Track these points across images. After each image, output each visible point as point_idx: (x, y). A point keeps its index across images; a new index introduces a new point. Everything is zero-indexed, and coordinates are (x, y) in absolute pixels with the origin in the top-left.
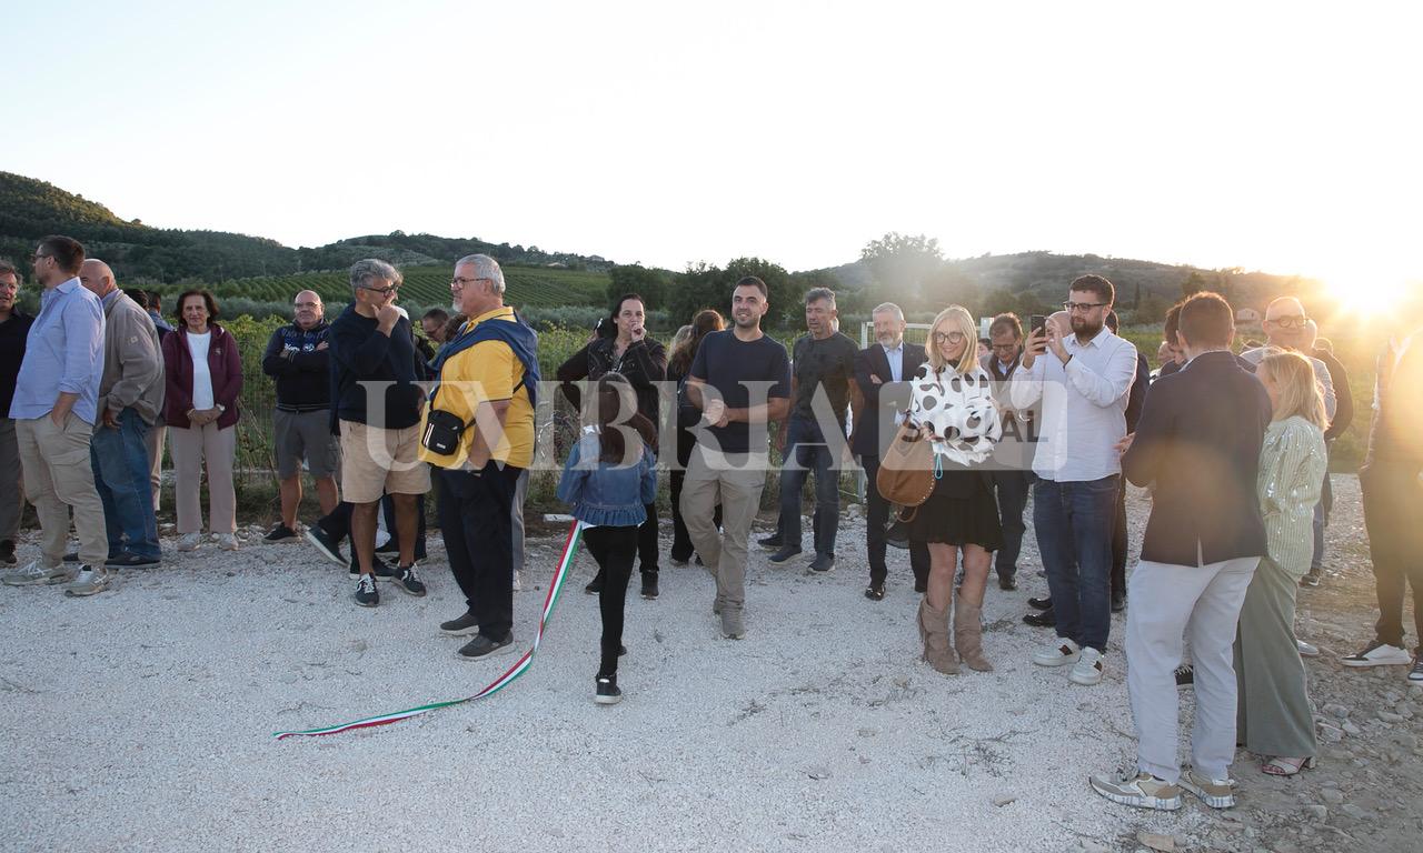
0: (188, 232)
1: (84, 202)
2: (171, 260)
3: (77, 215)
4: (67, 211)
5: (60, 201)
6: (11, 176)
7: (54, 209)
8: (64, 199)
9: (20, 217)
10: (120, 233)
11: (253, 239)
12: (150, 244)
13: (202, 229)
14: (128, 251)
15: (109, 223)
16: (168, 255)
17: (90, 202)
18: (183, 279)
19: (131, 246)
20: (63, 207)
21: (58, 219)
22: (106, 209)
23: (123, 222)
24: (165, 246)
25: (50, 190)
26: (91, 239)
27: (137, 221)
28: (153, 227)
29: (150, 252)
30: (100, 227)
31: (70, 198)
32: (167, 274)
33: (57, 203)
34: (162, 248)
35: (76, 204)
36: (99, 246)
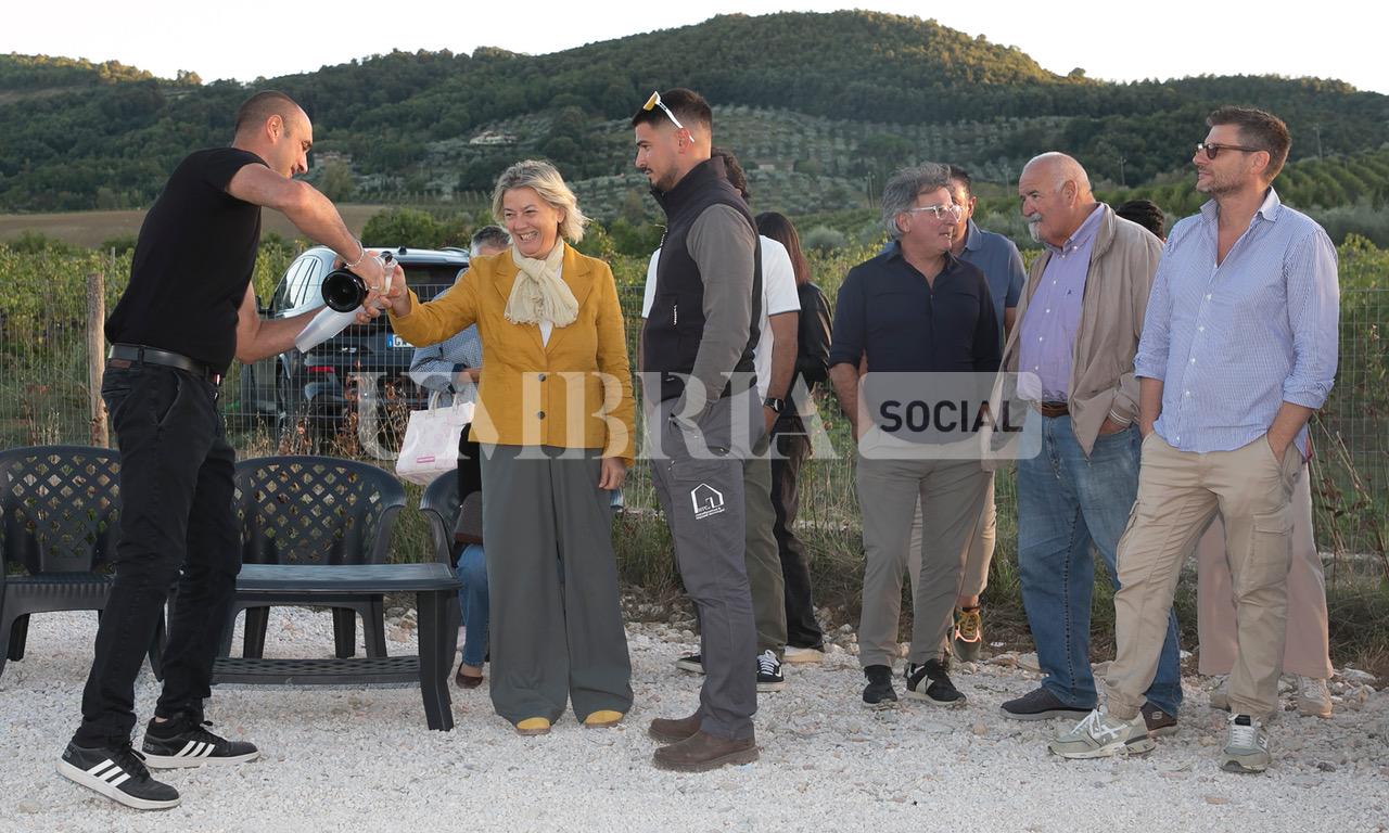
0: (1171, 83)
1: (989, 48)
2: (1138, 140)
3: (978, 72)
4: (962, 67)
5: (951, 50)
6: (877, 16)
7: (940, 67)
8: (957, 46)
9: (889, 87)
10: (1049, 98)
11: (1297, 83)
12: (1101, 112)
13: (1195, 75)
14: (1062, 131)
15: (1031, 81)
16: (1132, 130)
17: (999, 47)
18: (1160, 176)
19: (1066, 120)
20: (955, 61)
21: (947, 83)
22: (1026, 57)
23: (1054, 77)
24: (1127, 114)
25: (935, 34)
26: (1000, 114)
27: (1078, 72)
28: (1107, 79)
29: (1100, 127)
30: (1015, 90)
31: (968, 44)
32: (1130, 168)
33: (946, 55)
34: (1121, 119)
35: (977, 53)
36: (1014, 127)
